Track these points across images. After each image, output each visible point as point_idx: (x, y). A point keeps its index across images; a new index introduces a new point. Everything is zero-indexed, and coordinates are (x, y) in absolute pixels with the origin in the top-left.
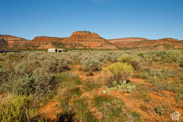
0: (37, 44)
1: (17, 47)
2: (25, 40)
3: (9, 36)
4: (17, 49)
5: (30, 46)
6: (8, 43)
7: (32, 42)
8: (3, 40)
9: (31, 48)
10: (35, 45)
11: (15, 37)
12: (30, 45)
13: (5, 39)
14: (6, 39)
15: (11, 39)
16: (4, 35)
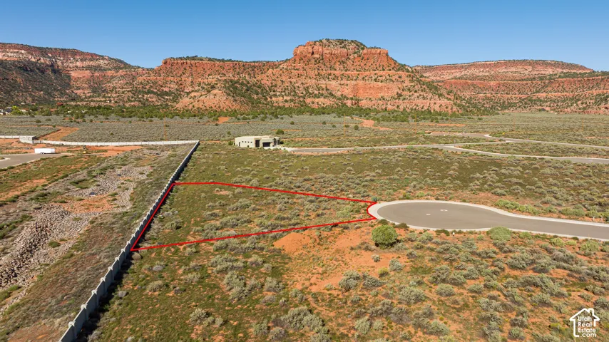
0: (172, 86)
1: (104, 97)
2: (126, 66)
3: (74, 53)
4: (105, 101)
5: (149, 92)
6: (69, 77)
7: (153, 77)
8: (52, 66)
9: (154, 100)
10: (166, 89)
11: (93, 57)
12: (147, 87)
13: (59, 63)
14: (62, 63)
15: (79, 64)
16: (56, 49)
